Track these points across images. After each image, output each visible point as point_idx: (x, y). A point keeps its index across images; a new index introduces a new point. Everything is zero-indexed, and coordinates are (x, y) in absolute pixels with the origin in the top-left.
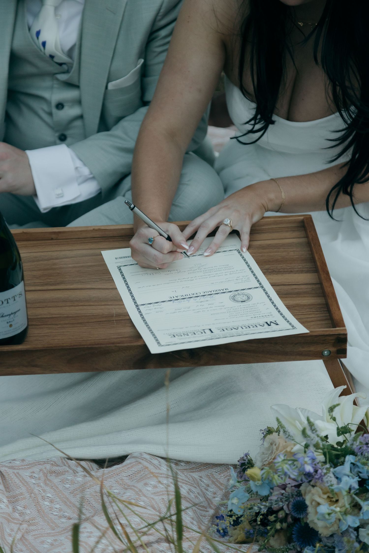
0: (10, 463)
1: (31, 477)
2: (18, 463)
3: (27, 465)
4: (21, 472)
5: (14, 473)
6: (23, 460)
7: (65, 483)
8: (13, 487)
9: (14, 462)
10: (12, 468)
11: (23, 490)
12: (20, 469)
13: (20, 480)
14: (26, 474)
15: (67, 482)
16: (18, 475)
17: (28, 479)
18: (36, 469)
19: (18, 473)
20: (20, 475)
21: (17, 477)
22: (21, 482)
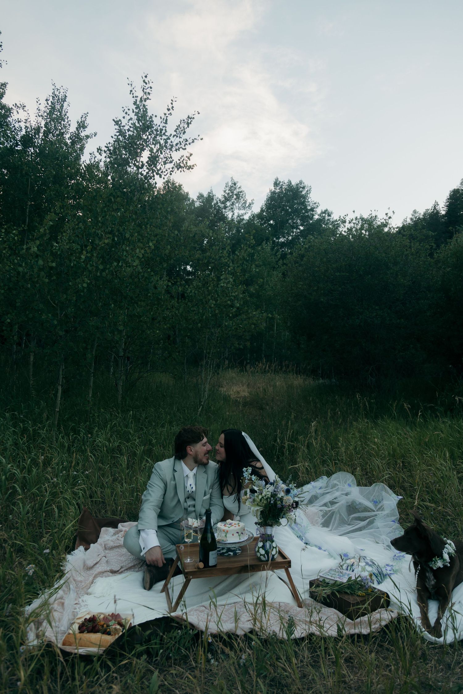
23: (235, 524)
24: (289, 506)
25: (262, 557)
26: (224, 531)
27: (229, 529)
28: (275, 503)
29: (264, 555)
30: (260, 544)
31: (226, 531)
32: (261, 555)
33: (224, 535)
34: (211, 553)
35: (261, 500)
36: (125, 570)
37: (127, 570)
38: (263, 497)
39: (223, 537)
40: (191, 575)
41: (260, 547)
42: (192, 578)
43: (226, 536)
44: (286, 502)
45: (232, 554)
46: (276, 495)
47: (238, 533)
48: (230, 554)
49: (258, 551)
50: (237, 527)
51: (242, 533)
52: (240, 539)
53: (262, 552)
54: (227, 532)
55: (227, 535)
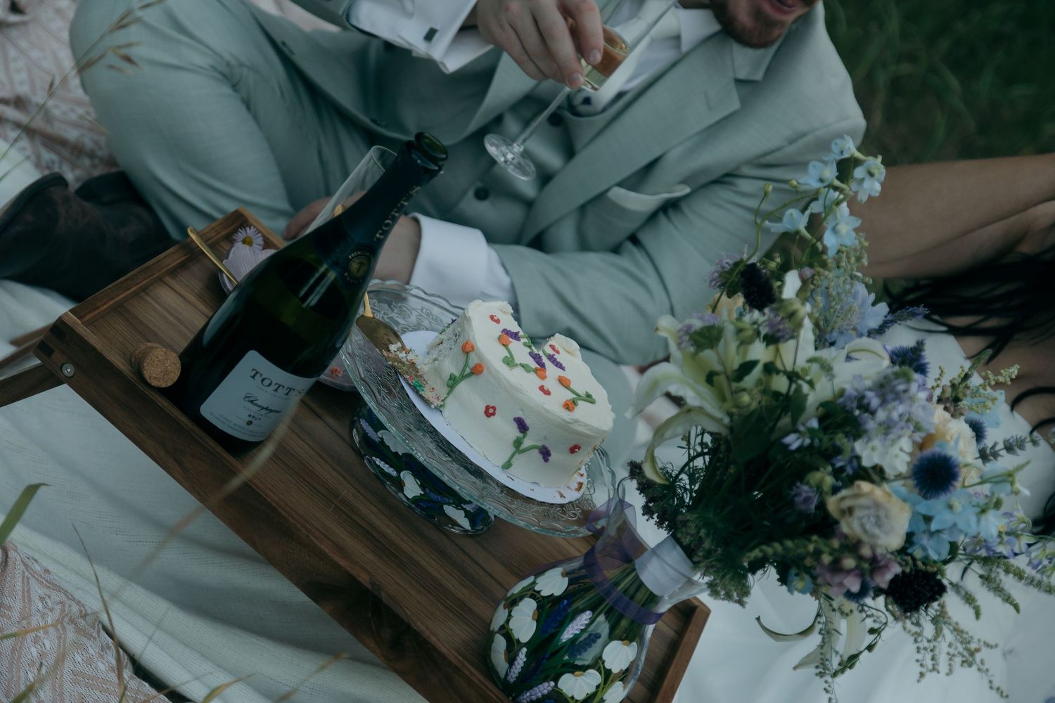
0: (28, 558)
1: (42, 599)
2: (37, 567)
3: (47, 581)
4: (32, 581)
5: (23, 572)
6: (47, 571)
7: (79, 652)
8: (5, 589)
9: (33, 561)
10: (26, 565)
11: (17, 605)
12: (34, 577)
13: (24, 589)
14: (37, 590)
15: (84, 653)
16: (25, 580)
17: (35, 598)
18: (57, 596)
19: (28, 579)
20: (28, 583)
21: (23, 582)
22: (23, 593)
23: (564, 382)
24: (852, 546)
25: (500, 643)
26: (467, 349)
27: (503, 370)
28: (802, 465)
29: (513, 645)
30: (553, 583)
31: (473, 360)
32: (506, 632)
33: (450, 367)
34: (253, 360)
35: (747, 367)
36: (18, 125)
37: (30, 131)
38: (770, 369)
39: (437, 371)
40: (76, 365)
41: (535, 595)
42: (71, 381)
43: (453, 382)
44: (850, 511)
45: (412, 489)
46: (856, 431)
47: (522, 426)
48: (400, 485)
49: (513, 602)
50: (553, 405)
51: (545, 453)
52: (507, 465)
53: (524, 623)
54: (477, 370)
55: (463, 387)
